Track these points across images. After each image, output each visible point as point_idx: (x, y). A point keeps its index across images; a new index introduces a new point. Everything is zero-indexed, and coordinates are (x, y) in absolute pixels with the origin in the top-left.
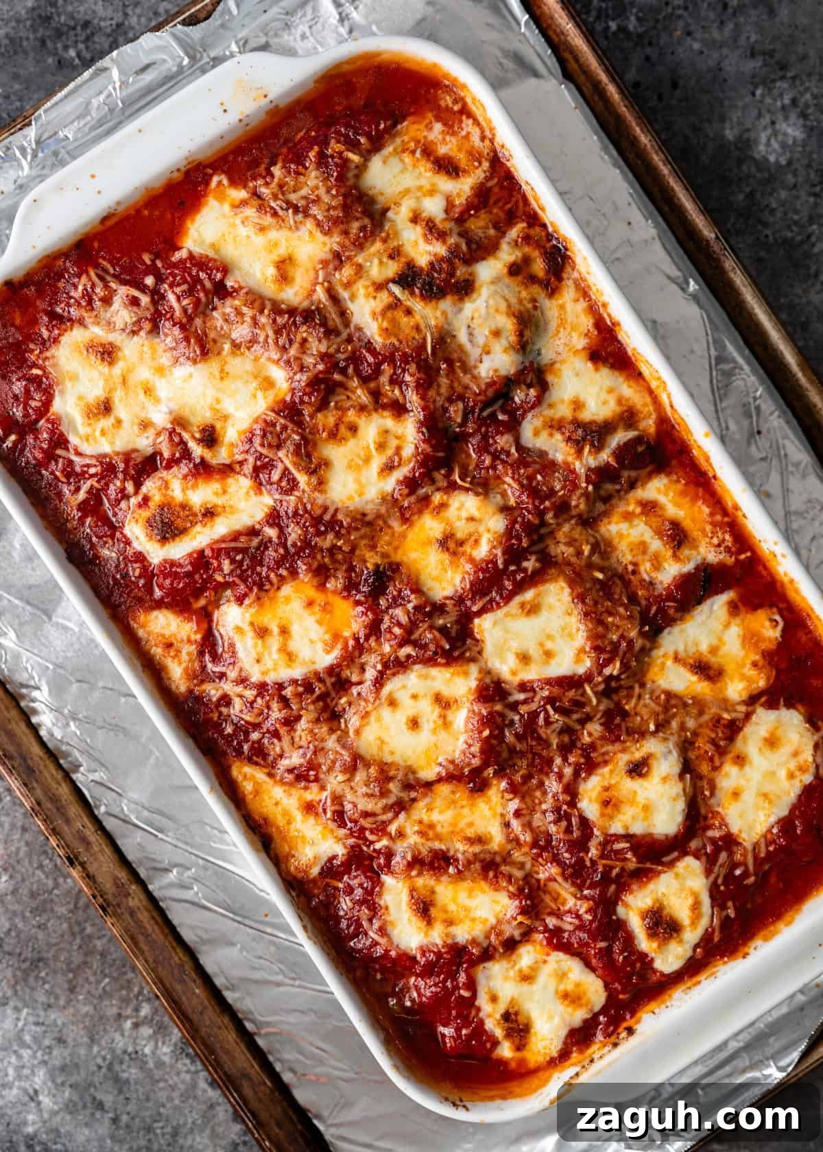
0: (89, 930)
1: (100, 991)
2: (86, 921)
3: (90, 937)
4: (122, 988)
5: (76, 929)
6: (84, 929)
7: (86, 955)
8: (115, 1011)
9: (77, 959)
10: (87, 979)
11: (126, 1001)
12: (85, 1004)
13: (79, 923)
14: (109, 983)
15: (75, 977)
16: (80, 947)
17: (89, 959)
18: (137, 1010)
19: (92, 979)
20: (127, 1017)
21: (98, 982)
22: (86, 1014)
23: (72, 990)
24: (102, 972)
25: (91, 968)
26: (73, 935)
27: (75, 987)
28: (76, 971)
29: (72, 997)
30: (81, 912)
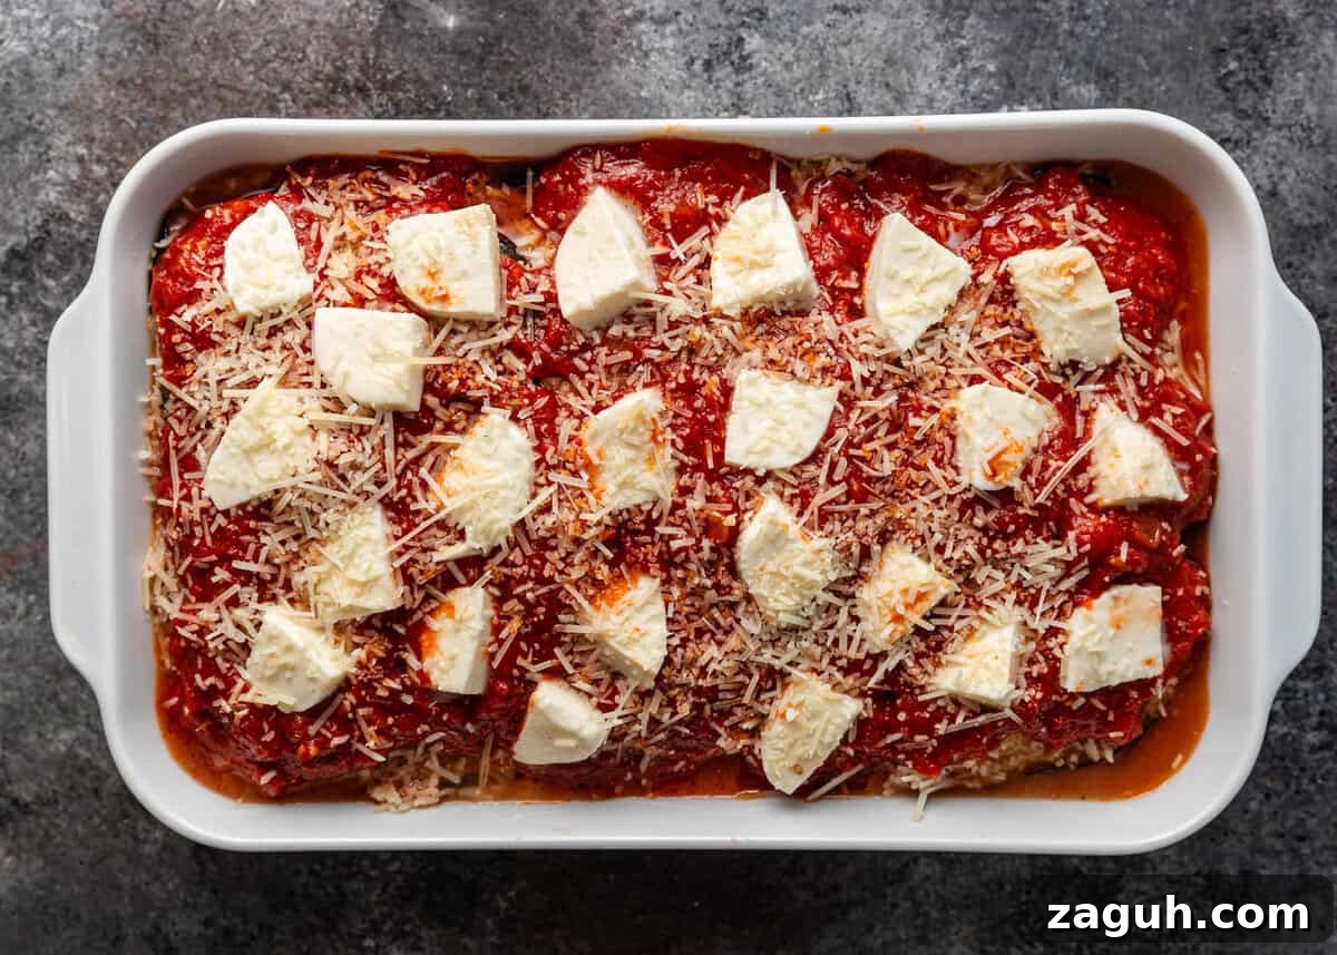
0: (193, 102)
1: (122, 117)
2: (204, 98)
3: (185, 103)
4: (125, 143)
5: (194, 87)
6: (195, 97)
7: (163, 99)
8: (98, 134)
9: (159, 89)
10: (135, 101)
11: (109, 148)
12: (105, 99)
13: (201, 90)
14: (131, 128)
15: (136, 85)
16: (173, 92)
17: (158, 103)
18: (99, 161)
19: (135, 107)
20: (90, 149)
21: (131, 114)
22: (92, 99)
23: (122, 83)
24: (144, 119)
25: (149, 105)
26: (187, 84)
27: (125, 86)
28: (144, 87)
29: (114, 83)
30: (214, 92)
